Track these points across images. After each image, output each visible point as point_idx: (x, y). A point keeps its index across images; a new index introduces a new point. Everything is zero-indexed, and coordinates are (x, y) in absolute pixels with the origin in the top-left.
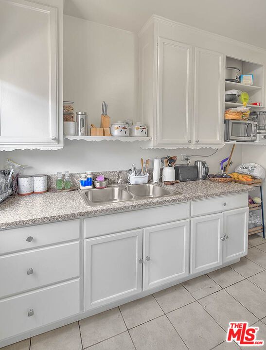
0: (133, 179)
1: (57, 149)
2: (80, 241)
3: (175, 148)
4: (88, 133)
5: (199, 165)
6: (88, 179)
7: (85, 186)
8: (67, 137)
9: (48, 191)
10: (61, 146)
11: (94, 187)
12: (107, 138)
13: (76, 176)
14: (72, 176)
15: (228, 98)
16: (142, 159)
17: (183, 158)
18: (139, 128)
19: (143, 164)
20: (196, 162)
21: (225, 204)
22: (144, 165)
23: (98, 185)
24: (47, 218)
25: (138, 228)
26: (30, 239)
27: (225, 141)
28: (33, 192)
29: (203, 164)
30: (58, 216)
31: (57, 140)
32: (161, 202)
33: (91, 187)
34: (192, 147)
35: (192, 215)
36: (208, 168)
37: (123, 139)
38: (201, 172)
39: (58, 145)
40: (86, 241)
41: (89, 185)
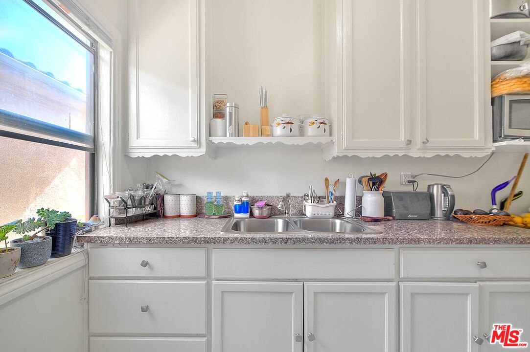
0: (310, 210)
1: (199, 154)
2: (208, 282)
3: (379, 155)
4: (238, 133)
5: (436, 191)
6: (243, 203)
7: (239, 212)
8: (211, 138)
9: (195, 216)
10: (203, 151)
11: (252, 215)
12: (264, 140)
13: (232, 199)
14: (226, 199)
15: (497, 52)
16: (327, 180)
17: (404, 180)
18: (313, 123)
19: (327, 187)
20: (429, 186)
21: (484, 265)
22: (331, 189)
23: (256, 212)
24: (164, 238)
25: (296, 280)
26: (145, 264)
27: (494, 141)
28: (180, 216)
29: (444, 189)
30: (177, 238)
31: (198, 142)
32: (334, 239)
33: (248, 215)
34: (415, 153)
35: (402, 275)
36: (453, 197)
37: (289, 141)
38: (441, 205)
39: (198, 150)
40: (214, 282)
41: (244, 212)
